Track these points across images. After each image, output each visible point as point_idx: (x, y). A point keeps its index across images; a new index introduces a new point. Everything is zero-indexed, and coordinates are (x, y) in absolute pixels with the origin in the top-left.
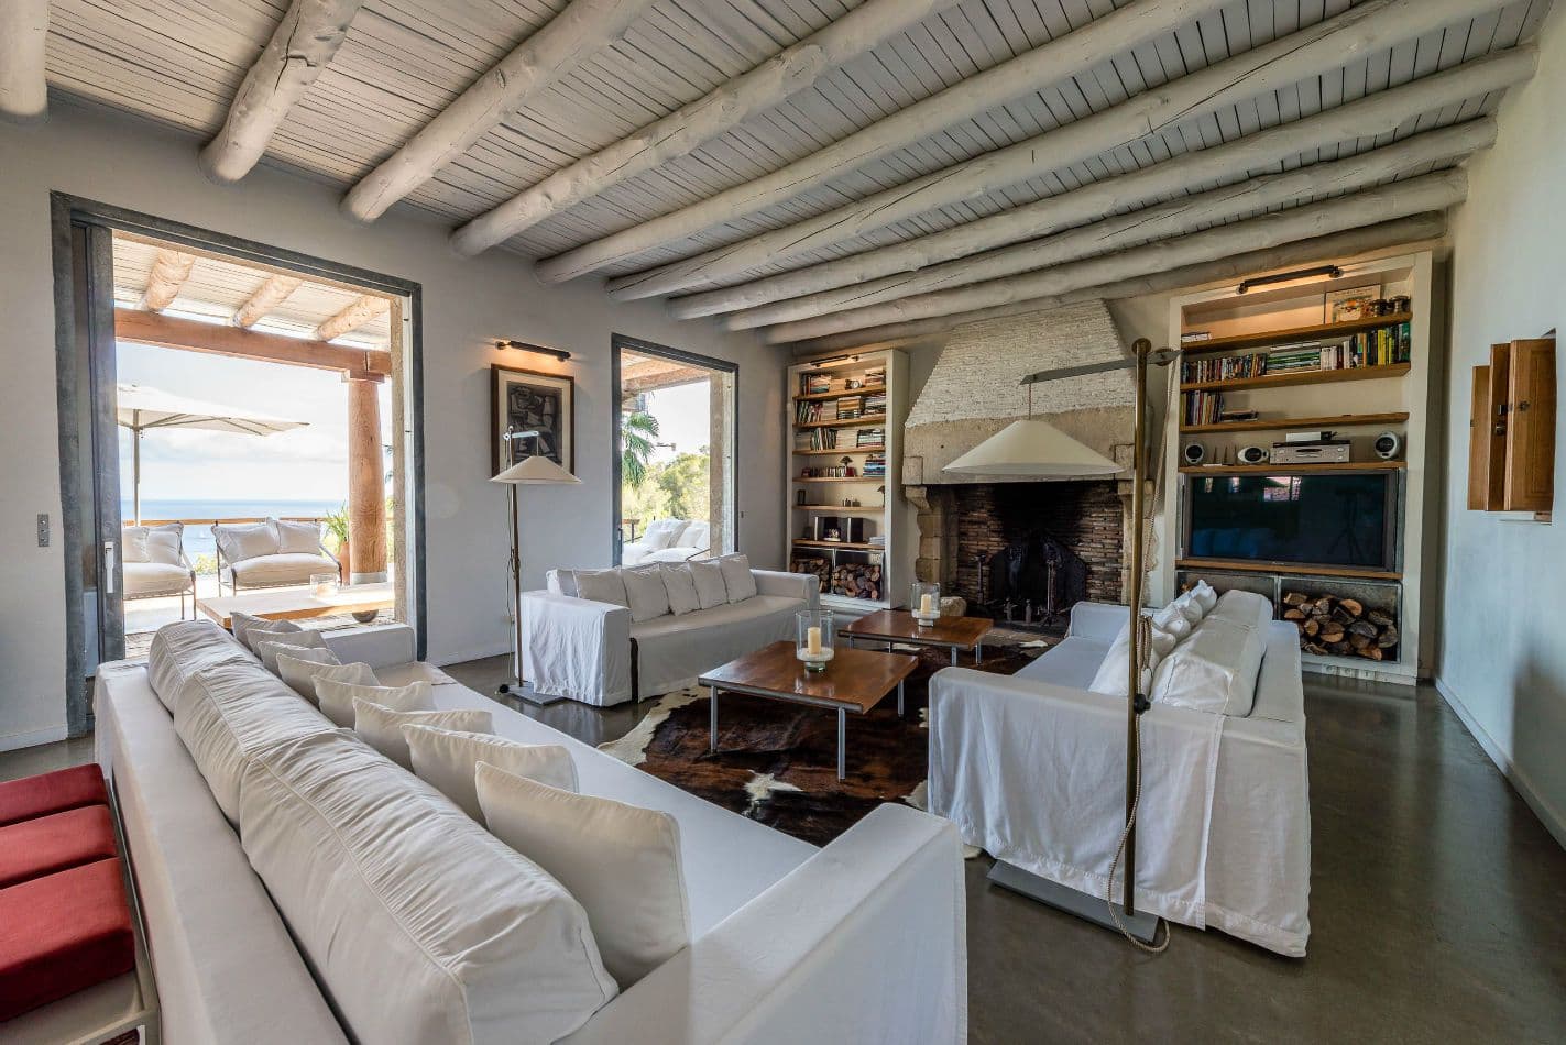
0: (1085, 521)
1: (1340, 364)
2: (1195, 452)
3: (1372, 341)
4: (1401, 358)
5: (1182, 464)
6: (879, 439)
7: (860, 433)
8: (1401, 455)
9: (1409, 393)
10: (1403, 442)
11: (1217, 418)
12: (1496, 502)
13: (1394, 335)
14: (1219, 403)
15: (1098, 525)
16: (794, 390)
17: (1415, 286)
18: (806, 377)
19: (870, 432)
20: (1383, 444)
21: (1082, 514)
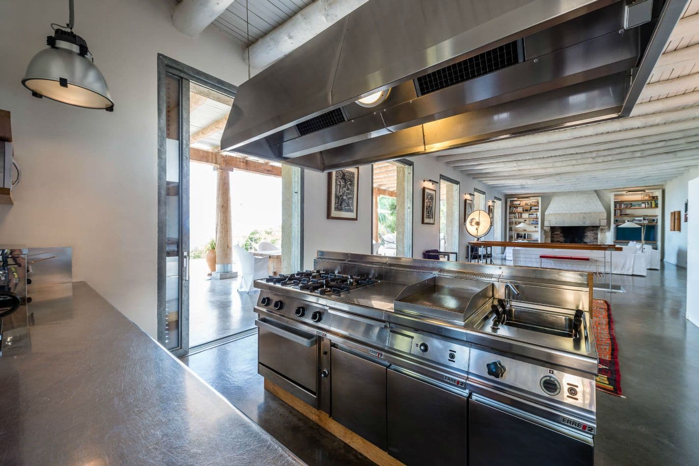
0: (586, 234)
1: (645, 206)
2: (617, 221)
3: (651, 203)
4: (656, 206)
5: (615, 223)
6: (535, 216)
7: (530, 214)
8: (657, 222)
9: (658, 212)
10: (657, 220)
11: (621, 215)
12: (674, 230)
13: (655, 202)
14: (621, 212)
15: (589, 235)
16: (509, 204)
17: (658, 193)
18: (512, 201)
19: (532, 214)
20: (654, 220)
21: (585, 233)
